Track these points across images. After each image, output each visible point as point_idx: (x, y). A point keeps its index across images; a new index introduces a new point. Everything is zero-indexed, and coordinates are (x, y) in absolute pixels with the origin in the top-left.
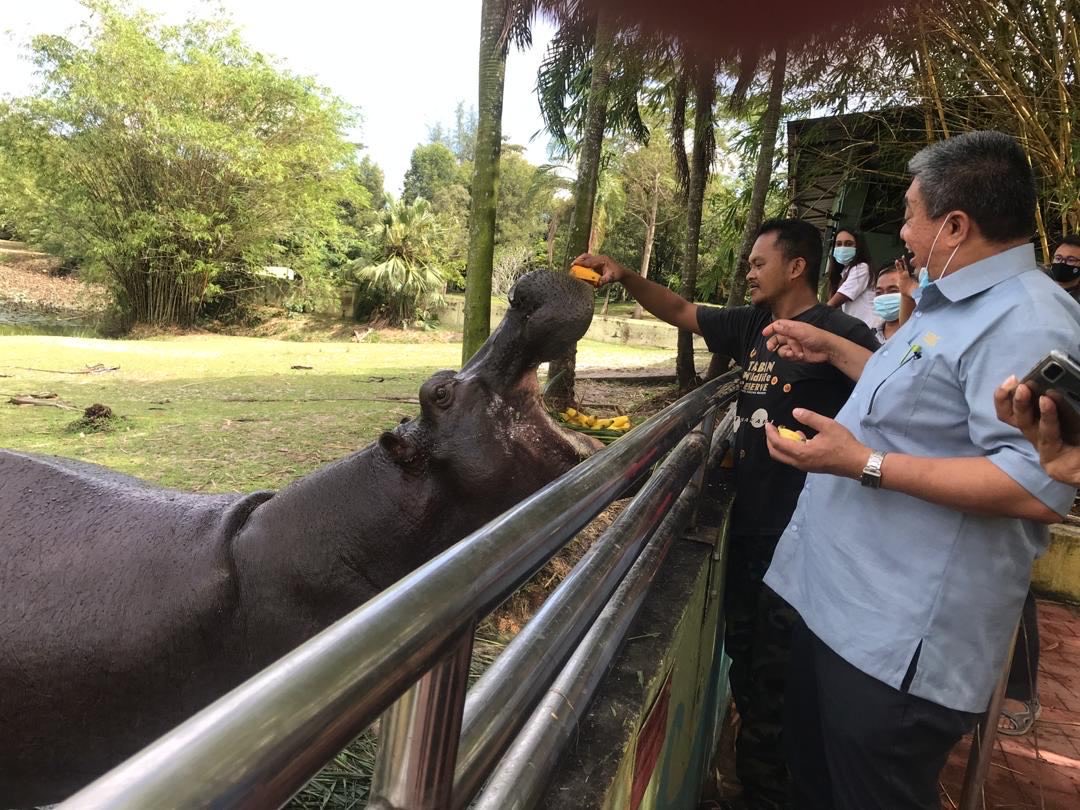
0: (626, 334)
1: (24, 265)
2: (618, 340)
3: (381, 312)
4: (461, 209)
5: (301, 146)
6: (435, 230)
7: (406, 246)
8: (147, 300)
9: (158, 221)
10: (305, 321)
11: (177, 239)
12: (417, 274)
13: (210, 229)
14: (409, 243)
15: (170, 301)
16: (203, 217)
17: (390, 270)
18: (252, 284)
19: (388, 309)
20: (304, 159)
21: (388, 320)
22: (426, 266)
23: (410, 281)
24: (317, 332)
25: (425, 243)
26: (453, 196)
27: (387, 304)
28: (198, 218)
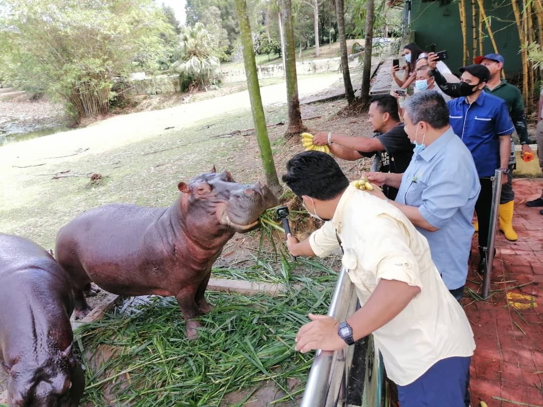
0: (315, 68)
1: (16, 99)
2: (311, 72)
3: (193, 85)
4: (217, 19)
5: (133, 12)
6: (209, 37)
7: (197, 49)
8: (83, 106)
9: (76, 67)
10: (158, 98)
11: (88, 74)
12: (206, 62)
13: (103, 65)
14: (199, 48)
15: (94, 105)
16: (97, 60)
17: (192, 64)
18: (130, 87)
19: (196, 83)
20: (137, 18)
21: (197, 88)
22: (209, 57)
23: (203, 67)
24: (166, 102)
25: (206, 45)
26: (211, 14)
27: (195, 80)
28: (95, 61)
